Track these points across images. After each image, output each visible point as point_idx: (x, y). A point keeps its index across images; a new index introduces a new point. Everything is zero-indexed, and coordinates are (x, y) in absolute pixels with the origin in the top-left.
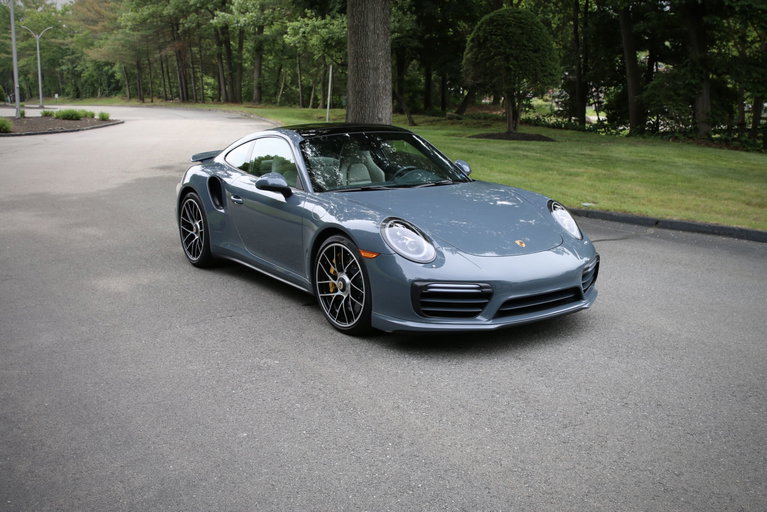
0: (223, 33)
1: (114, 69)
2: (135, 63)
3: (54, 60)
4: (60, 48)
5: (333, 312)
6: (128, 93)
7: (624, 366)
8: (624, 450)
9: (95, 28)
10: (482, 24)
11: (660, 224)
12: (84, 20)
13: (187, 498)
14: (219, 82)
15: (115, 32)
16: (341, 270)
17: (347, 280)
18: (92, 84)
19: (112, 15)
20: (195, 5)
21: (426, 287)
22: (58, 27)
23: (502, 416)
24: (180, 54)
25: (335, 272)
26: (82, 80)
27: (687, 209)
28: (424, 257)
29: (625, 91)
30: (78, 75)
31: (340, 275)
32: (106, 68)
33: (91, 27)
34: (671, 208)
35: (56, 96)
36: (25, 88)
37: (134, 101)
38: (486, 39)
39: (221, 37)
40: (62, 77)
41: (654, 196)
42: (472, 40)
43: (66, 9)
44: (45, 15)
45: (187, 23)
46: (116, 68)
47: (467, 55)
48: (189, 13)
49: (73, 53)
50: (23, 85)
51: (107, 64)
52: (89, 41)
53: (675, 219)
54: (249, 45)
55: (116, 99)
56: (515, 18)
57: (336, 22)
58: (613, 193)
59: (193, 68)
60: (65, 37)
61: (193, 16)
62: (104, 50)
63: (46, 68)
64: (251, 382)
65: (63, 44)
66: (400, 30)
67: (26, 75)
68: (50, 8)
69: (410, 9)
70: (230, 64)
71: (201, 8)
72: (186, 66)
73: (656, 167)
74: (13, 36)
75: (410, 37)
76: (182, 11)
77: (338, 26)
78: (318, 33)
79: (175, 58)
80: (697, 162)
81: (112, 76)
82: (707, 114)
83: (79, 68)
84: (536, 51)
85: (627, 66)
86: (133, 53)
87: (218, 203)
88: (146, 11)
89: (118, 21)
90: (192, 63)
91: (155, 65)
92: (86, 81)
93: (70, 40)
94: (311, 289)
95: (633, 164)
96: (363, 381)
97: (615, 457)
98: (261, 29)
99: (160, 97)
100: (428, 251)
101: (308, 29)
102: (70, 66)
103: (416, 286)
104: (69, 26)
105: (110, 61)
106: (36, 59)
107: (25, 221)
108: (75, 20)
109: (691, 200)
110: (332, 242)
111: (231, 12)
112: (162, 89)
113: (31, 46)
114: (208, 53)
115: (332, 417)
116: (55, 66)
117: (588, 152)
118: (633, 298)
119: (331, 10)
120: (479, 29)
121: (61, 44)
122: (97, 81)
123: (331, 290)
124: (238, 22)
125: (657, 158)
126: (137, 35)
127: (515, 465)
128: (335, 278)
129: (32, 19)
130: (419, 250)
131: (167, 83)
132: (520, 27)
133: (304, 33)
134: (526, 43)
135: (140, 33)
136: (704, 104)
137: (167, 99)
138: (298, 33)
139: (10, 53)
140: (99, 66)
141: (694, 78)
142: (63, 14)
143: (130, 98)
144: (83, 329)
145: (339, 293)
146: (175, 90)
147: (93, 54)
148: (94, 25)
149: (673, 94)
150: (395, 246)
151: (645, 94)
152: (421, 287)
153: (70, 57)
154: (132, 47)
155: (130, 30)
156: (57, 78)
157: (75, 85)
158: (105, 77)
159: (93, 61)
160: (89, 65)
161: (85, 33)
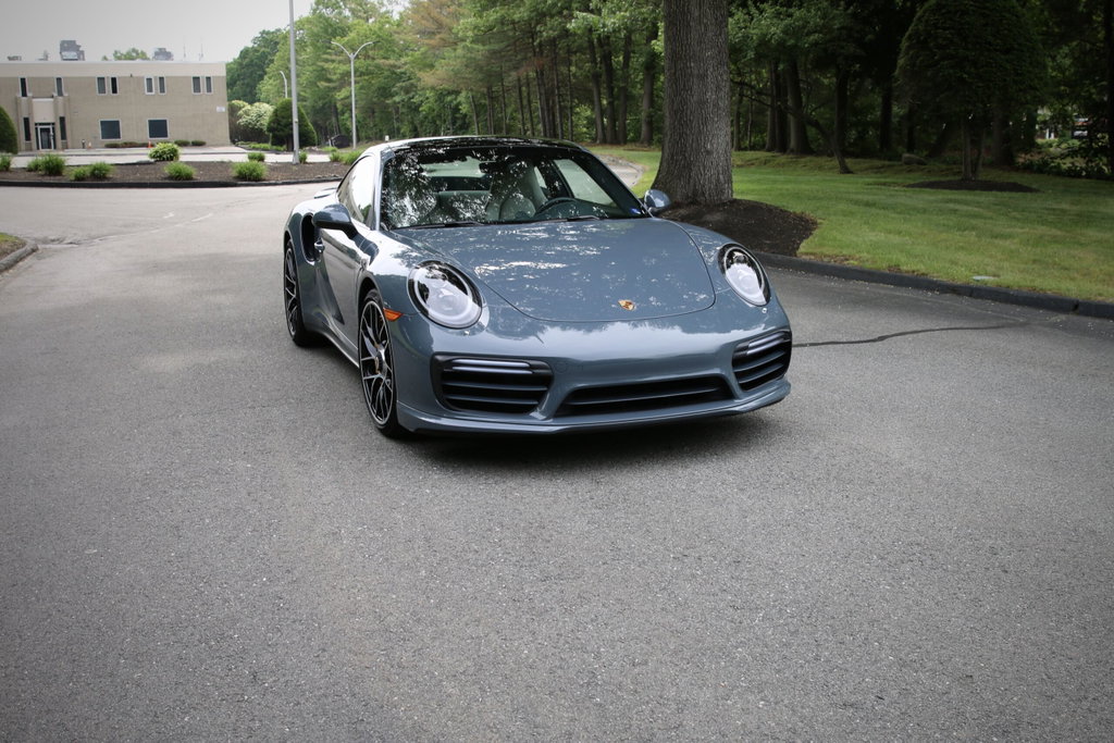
0: (600, 46)
1: (459, 99)
2: (485, 90)
3: (384, 89)
4: (392, 72)
9: (433, 42)
12: (422, 33)
18: (434, 122)
20: (555, 5)
21: (450, 364)
22: (392, 42)
24: (541, 76)
26: (421, 115)
30: (415, 109)
32: (449, 98)
33: (429, 41)
35: (387, 137)
39: (598, 50)
40: (397, 112)
43: (403, 19)
44: (377, 28)
45: (547, 31)
46: (462, 98)
47: (902, 61)
49: (408, 78)
50: (349, 124)
51: (449, 93)
52: (428, 61)
54: (638, 61)
59: (559, 95)
60: (398, 56)
61: (554, 21)
62: (442, 73)
65: (395, 66)
68: (386, 17)
70: (610, 88)
76: (539, 14)
79: (536, 82)
81: (456, 109)
83: (416, 100)
86: (480, 76)
88: (493, 15)
89: (455, 31)
90: (558, 87)
91: (511, 93)
92: (425, 117)
93: (405, 60)
102: (405, 98)
103: (437, 360)
104: (406, 42)
105: (455, 88)
108: (412, 32)
111: (597, 11)
112: (521, 126)
114: (579, 73)
116: (386, 98)
121: (392, 66)
122: (439, 116)
124: (604, 26)
126: (482, 50)
129: (358, 33)
131: (527, 117)
134: (991, 39)
135: (487, 47)
140: (441, 96)
142: (398, 25)
147: (428, 79)
148: (430, 38)
152: (443, 363)
153: (404, 84)
154: (479, 68)
155: (472, 42)
156: (391, 113)
157: (412, 123)
158: (449, 112)
159: (433, 88)
160: (428, 94)
161: (422, 49)
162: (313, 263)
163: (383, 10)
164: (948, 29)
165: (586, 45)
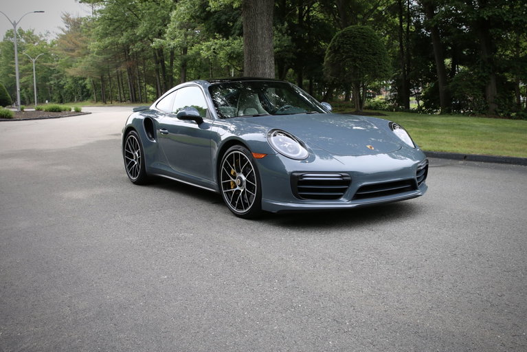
0: (160, 56)
1: (86, 82)
2: (100, 78)
3: (45, 78)
4: (49, 69)
5: (233, 204)
6: (95, 98)
7: (450, 233)
8: (457, 282)
9: (73, 54)
10: (336, 37)
11: (468, 158)
12: (65, 50)
13: (118, 316)
14: (157, 89)
15: (86, 56)
16: (239, 171)
17: (244, 178)
18: (71, 93)
19: (84, 45)
20: (140, 36)
21: (302, 177)
22: (47, 54)
23: (362, 263)
24: (129, 70)
25: (234, 173)
26: (64, 90)
27: (486, 148)
28: (300, 155)
29: (436, 85)
30: (61, 87)
31: (238, 175)
32: (80, 82)
33: (71, 54)
34: (475, 148)
35: (47, 101)
36: (26, 97)
37: (99, 103)
38: (340, 47)
39: (158, 58)
40: (51, 89)
41: (462, 142)
42: (330, 48)
43: (53, 43)
44: (39, 47)
45: (135, 48)
46: (87, 81)
47: (327, 59)
48: (136, 42)
49: (58, 72)
50: (25, 95)
51: (81, 79)
52: (69, 64)
53: (478, 154)
54: (177, 63)
55: (88, 102)
56: (359, 32)
57: (236, 42)
58: (432, 140)
59: (140, 79)
60: (53, 61)
61: (139, 44)
62: (79, 69)
63: (40, 83)
64: (172, 246)
65: (52, 66)
66: (280, 46)
67: (26, 89)
68: (43, 43)
69: (286, 32)
70: (164, 76)
71: (144, 38)
72: (134, 78)
73: (461, 127)
74: (16, 61)
75: (287, 51)
76: (131, 41)
77: (238, 44)
78: (224, 50)
79: (127, 73)
80: (490, 124)
81: (85, 87)
82: (495, 97)
83: (62, 83)
84: (374, 54)
85: (437, 68)
86: (98, 70)
87: (151, 136)
88: (107, 41)
89: (88, 48)
90: (139, 75)
91: (114, 79)
92: (67, 91)
93: (56, 63)
94: (217, 188)
95: (445, 126)
96: (255, 244)
97: (450, 286)
98: (185, 50)
99: (116, 101)
100: (303, 152)
101: (217, 46)
102: (56, 81)
103: (294, 176)
104: (55, 54)
105: (83, 76)
106: (33, 77)
107: (17, 163)
108: (60, 50)
109: (488, 143)
110: (232, 150)
111: (164, 39)
112: (118, 95)
113: (30, 68)
114: (149, 69)
115: (233, 265)
116: (46, 82)
117: (413, 120)
118: (453, 196)
119: (233, 34)
120: (334, 40)
121: (50, 66)
122: (74, 90)
123: (232, 187)
124: (169, 45)
125: (462, 123)
126: (101, 58)
127: (373, 292)
128: (235, 178)
129: (31, 50)
130: (297, 151)
131: (122, 91)
132: (364, 39)
133: (214, 49)
134: (367, 49)
135: (103, 56)
136: (492, 90)
137: (121, 101)
138: (210, 50)
139: (15, 74)
140: (75, 80)
141: (484, 72)
142: (51, 46)
143: (97, 101)
144: (50, 219)
145: (238, 188)
146: (127, 96)
147: (71, 72)
148: (72, 52)
149: (470, 83)
150: (278, 149)
151: (451, 85)
152: (298, 177)
153: (56, 75)
154: (98, 66)
155: (96, 54)
156: (47, 90)
157: (60, 94)
158: (80, 88)
159: (72, 77)
160: (69, 80)
161: (66, 58)
162: (155, 141)
163: (42, 39)
165: (153, 55)
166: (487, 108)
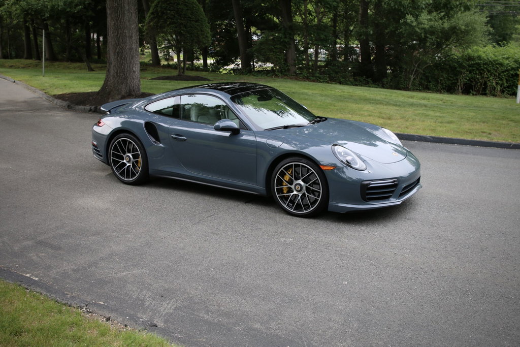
16: (298, 179)
17: (303, 184)
21: (370, 184)
28: (360, 167)
31: (296, 182)
38: (163, 13)
82: (294, 60)
94: (264, 192)
103: (364, 184)
123: (285, 192)
128: (291, 184)
134: (190, 16)
136: (292, 54)
145: (295, 193)
152: (367, 184)
162: (160, 145)
164: (172, 10)
166: (289, 70)
